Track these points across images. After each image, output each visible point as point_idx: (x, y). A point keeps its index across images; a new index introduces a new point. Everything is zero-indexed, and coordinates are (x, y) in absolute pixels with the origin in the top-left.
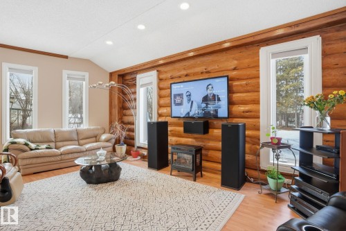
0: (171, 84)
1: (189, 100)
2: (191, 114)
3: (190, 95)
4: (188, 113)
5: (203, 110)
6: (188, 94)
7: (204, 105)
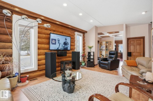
0: (50, 33)
1: (59, 43)
2: (59, 49)
3: (59, 41)
4: (58, 48)
5: (64, 47)
6: (58, 40)
7: (64, 45)
